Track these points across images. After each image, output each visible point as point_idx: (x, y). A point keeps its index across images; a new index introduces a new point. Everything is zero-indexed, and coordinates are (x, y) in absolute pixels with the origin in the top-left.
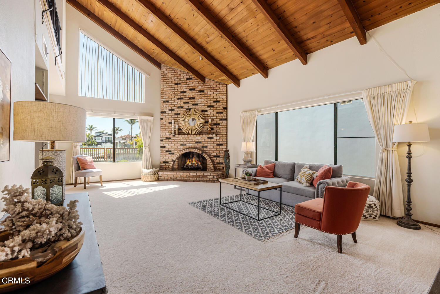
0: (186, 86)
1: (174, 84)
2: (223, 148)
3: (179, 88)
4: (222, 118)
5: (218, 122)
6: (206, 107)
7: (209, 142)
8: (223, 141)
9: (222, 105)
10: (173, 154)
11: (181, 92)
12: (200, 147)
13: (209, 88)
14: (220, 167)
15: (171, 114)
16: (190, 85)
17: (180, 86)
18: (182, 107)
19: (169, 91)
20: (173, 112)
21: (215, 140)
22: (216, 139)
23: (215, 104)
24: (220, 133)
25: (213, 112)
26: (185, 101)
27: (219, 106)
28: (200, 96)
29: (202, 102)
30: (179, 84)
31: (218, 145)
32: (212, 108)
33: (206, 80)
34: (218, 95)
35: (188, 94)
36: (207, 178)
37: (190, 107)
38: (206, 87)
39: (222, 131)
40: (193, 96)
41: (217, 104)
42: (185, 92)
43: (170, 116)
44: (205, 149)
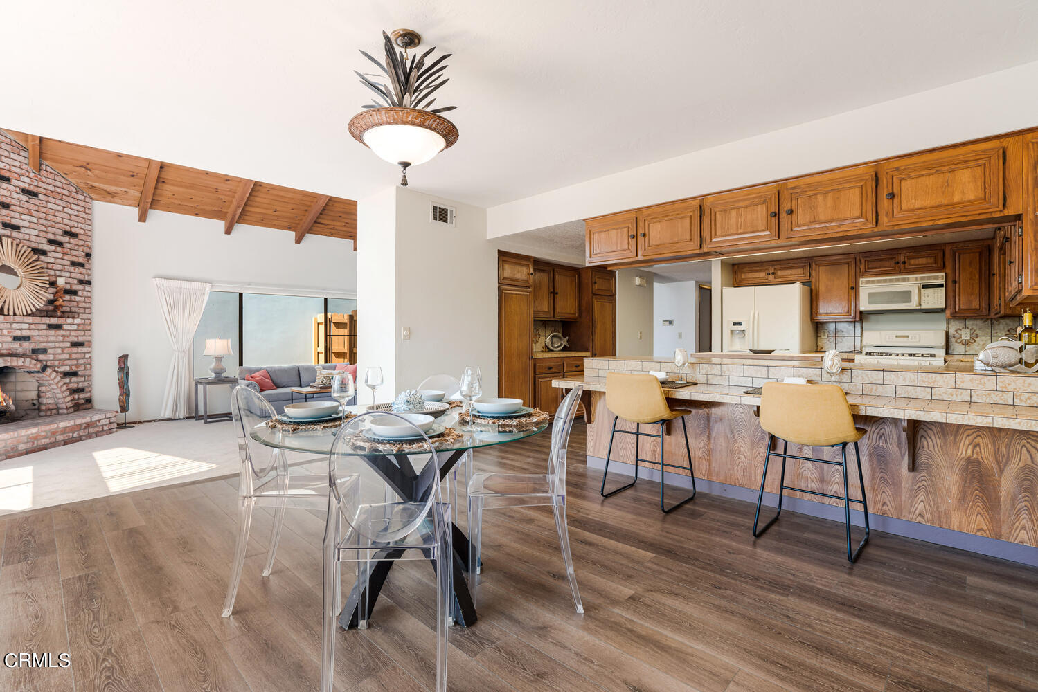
2: (85, 353)
4: (83, 278)
5: (75, 287)
6: (44, 241)
7: (51, 339)
8: (84, 335)
9: (82, 245)
12: (28, 352)
13: (52, 192)
14: (79, 399)
21: (68, 333)
22: (70, 330)
23: (67, 239)
24: (78, 314)
25: (62, 258)
27: (76, 248)
28: (26, 205)
29: (33, 226)
31: (75, 344)
32: (59, 249)
33: (44, 167)
34: (73, 218)
38: (44, 186)
39: (82, 310)
40: (4, 200)
41: (71, 240)
44: (41, 357)
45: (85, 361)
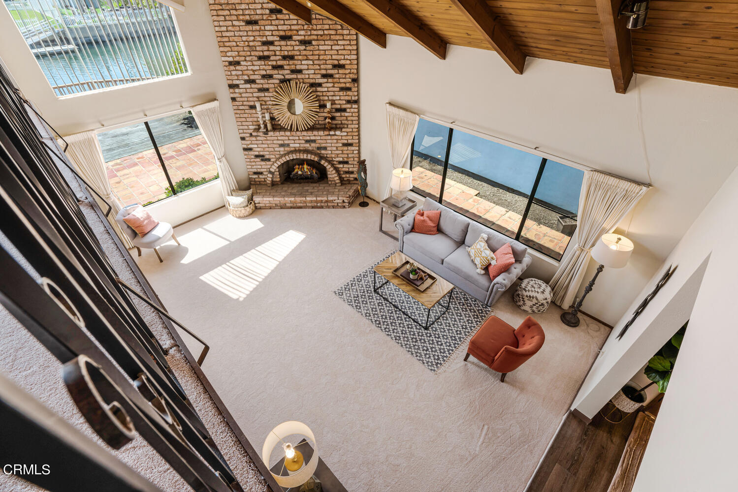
0: (272, 28)
1: (244, 24)
2: (353, 150)
3: (257, 33)
4: (350, 99)
5: (344, 106)
6: (319, 76)
7: (328, 141)
8: (353, 139)
9: (350, 73)
10: (269, 160)
11: (265, 43)
12: (315, 149)
13: (321, 36)
14: (349, 177)
15: (251, 90)
16: (280, 28)
17: (258, 28)
18: (270, 77)
19: (236, 39)
20: (253, 86)
21: (340, 138)
23: (336, 71)
24: (347, 125)
25: (333, 87)
26: (274, 63)
27: (344, 76)
28: (304, 53)
29: (311, 67)
30: (255, 23)
31: (345, 145)
32: (330, 80)
33: (314, 16)
34: (340, 52)
35: (278, 48)
36: (333, 202)
37: (287, 77)
38: (315, 32)
39: (350, 122)
40: (290, 53)
41: (340, 71)
42: (272, 43)
43: (247, 93)
44: (323, 152)
45: (353, 155)
